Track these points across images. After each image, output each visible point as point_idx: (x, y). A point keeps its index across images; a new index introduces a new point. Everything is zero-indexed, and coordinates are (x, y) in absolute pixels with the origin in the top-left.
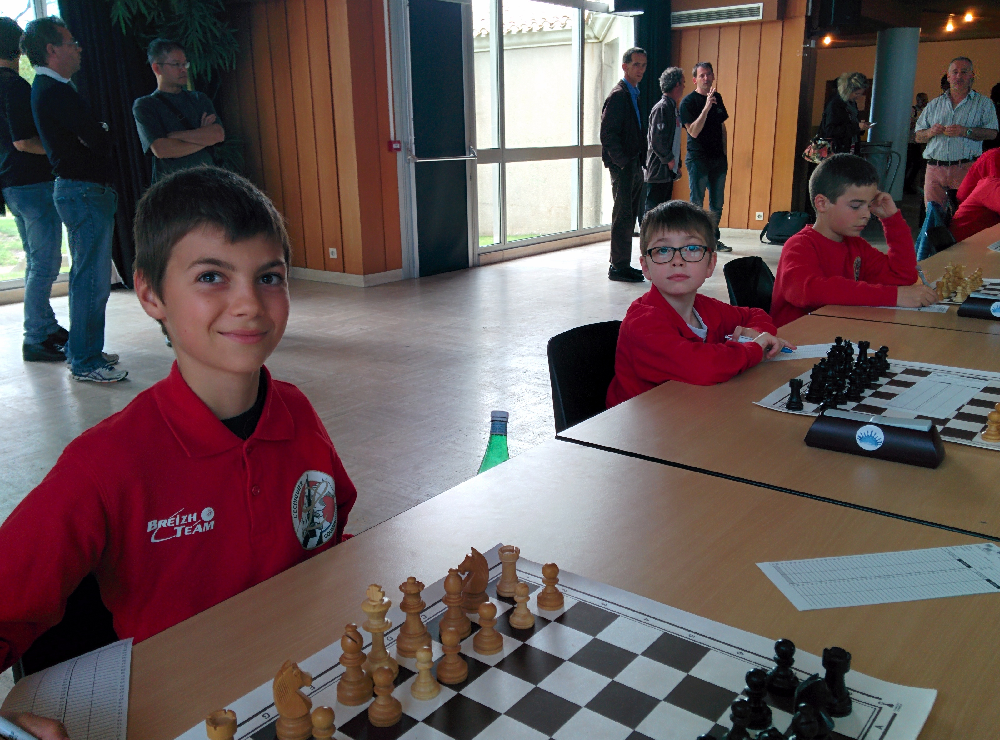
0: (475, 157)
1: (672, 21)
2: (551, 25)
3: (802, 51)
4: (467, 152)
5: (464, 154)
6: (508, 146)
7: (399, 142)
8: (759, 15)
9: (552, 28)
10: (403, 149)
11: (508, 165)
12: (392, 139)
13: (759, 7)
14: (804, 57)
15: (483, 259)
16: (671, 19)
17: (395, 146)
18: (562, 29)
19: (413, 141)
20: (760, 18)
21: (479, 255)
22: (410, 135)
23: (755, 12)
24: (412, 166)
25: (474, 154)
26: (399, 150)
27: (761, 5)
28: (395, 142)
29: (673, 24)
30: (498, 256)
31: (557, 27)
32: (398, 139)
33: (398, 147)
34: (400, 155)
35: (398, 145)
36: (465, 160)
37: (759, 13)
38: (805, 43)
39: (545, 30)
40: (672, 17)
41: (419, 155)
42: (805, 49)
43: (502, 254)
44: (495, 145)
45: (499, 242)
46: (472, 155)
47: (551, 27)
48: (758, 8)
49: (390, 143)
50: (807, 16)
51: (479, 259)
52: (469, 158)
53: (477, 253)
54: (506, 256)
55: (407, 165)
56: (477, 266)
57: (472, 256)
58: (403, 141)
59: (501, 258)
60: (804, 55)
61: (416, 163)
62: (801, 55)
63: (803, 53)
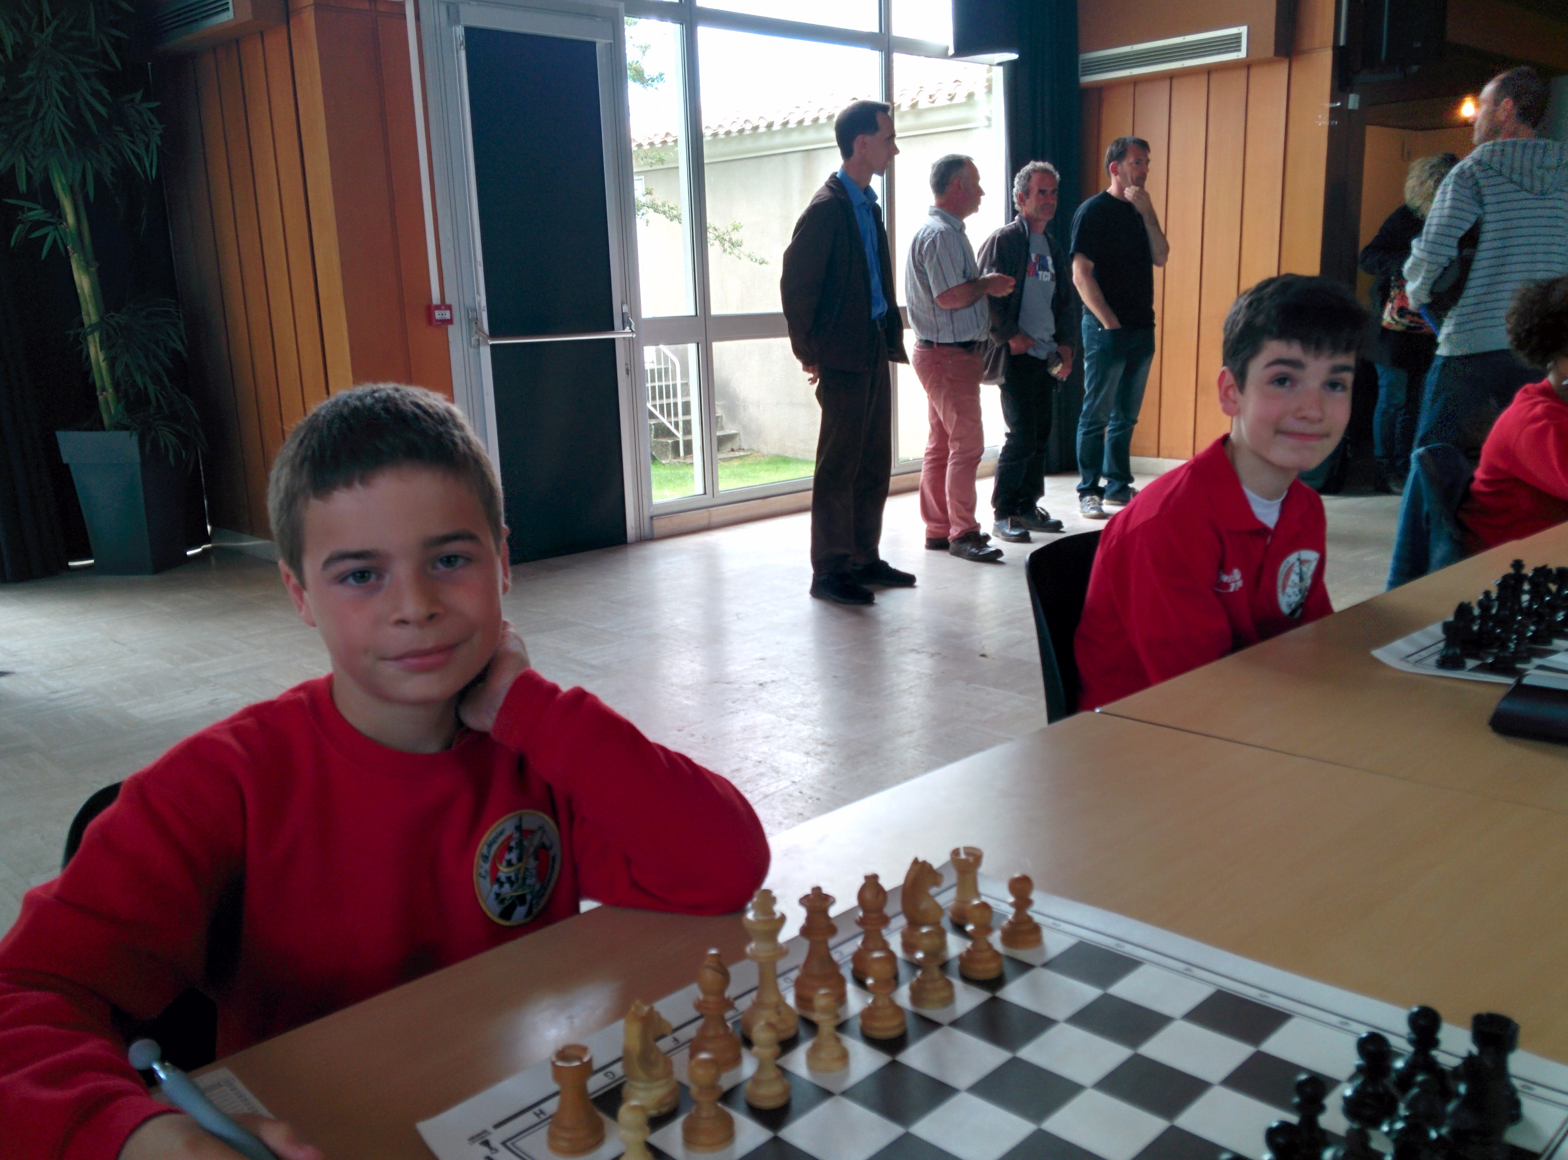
0: (633, 332)
1: (1080, 70)
3: (1327, 115)
4: (617, 322)
5: (611, 328)
6: (716, 309)
7: (449, 308)
8: (1239, 50)
10: (456, 319)
11: (717, 346)
12: (436, 299)
13: (1240, 34)
14: (1331, 128)
15: (661, 526)
16: (1080, 66)
17: (438, 315)
19: (484, 303)
20: (1242, 54)
21: (652, 518)
22: (478, 293)
23: (1233, 43)
24: (486, 353)
25: (631, 329)
26: (450, 321)
27: (1243, 30)
28: (438, 307)
29: (1083, 75)
30: (701, 518)
32: (448, 302)
33: (448, 316)
34: (454, 332)
35: (448, 312)
36: (613, 340)
37: (1240, 46)
38: (1333, 100)
40: (1080, 62)
41: (494, 333)
42: (1332, 111)
43: (705, 515)
44: (686, 307)
45: (702, 492)
46: (627, 329)
48: (1238, 37)
49: (430, 309)
50: (1336, 48)
51: (651, 525)
52: (619, 335)
53: (647, 514)
54: (716, 518)
55: (472, 350)
56: (648, 538)
57: (635, 521)
58: (462, 304)
59: (704, 522)
60: (1332, 122)
61: (492, 346)
62: (1326, 123)
63: (1331, 119)
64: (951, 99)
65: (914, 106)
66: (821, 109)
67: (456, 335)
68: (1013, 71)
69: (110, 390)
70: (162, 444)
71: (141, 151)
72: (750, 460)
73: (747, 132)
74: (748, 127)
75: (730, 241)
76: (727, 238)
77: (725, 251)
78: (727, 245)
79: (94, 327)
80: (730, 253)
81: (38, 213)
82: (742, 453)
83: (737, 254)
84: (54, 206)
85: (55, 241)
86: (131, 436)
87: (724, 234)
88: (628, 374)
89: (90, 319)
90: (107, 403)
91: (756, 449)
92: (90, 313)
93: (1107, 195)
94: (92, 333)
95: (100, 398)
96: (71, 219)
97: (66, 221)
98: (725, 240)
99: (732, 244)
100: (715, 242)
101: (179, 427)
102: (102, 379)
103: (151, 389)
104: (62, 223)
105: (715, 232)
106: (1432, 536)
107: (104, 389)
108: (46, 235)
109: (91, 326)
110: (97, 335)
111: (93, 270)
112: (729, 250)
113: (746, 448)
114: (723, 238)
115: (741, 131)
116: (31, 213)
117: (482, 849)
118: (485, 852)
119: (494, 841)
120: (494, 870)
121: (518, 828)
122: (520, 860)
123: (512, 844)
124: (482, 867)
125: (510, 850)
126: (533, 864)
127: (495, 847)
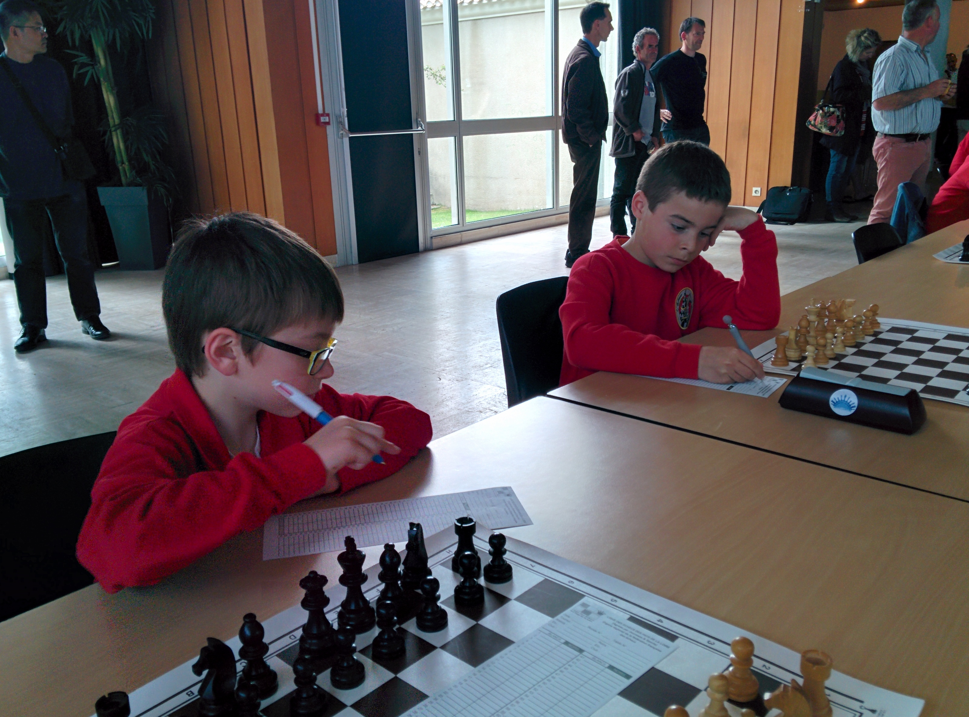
0: (423, 130)
3: (804, 6)
4: (414, 125)
5: (411, 127)
6: (465, 117)
7: (328, 115)
10: (331, 123)
11: (465, 138)
12: (320, 111)
14: (806, 13)
15: (436, 242)
17: (322, 119)
19: (346, 113)
21: (432, 238)
22: (343, 107)
24: (346, 141)
25: (422, 128)
26: (328, 123)
28: (323, 115)
30: (456, 238)
32: (327, 112)
33: (327, 120)
35: (327, 118)
36: (412, 135)
41: (352, 129)
42: (806, 3)
43: (460, 236)
44: (449, 116)
45: (457, 223)
46: (420, 128)
49: (317, 116)
51: (432, 243)
52: (415, 132)
53: (429, 235)
54: (465, 239)
55: (339, 140)
56: (429, 249)
57: (423, 239)
58: (334, 114)
59: (459, 240)
60: (807, 10)
61: (351, 138)
62: (803, 10)
63: (806, 8)
67: (330, 130)
69: (127, 163)
70: (160, 195)
71: (141, 22)
73: (437, 8)
74: (438, 5)
75: (440, 76)
79: (117, 127)
80: (440, 84)
81: (84, 58)
83: (444, 85)
84: (92, 54)
85: (92, 75)
86: (143, 190)
87: (436, 72)
88: (419, 154)
89: (114, 121)
90: (125, 171)
92: (114, 117)
93: (680, 52)
94: (115, 130)
95: (120, 168)
96: (102, 62)
97: (99, 62)
98: (437, 76)
99: (442, 78)
100: (431, 77)
102: (121, 156)
103: (151, 163)
104: (97, 65)
105: (431, 71)
107: (123, 163)
108: (87, 72)
109: (115, 126)
110: (119, 131)
111: (115, 92)
112: (439, 82)
116: (81, 58)
117: (676, 301)
118: (677, 302)
119: (679, 298)
120: (680, 309)
121: (685, 294)
122: (686, 306)
123: (684, 300)
124: (677, 308)
125: (683, 302)
126: (688, 307)
127: (680, 300)
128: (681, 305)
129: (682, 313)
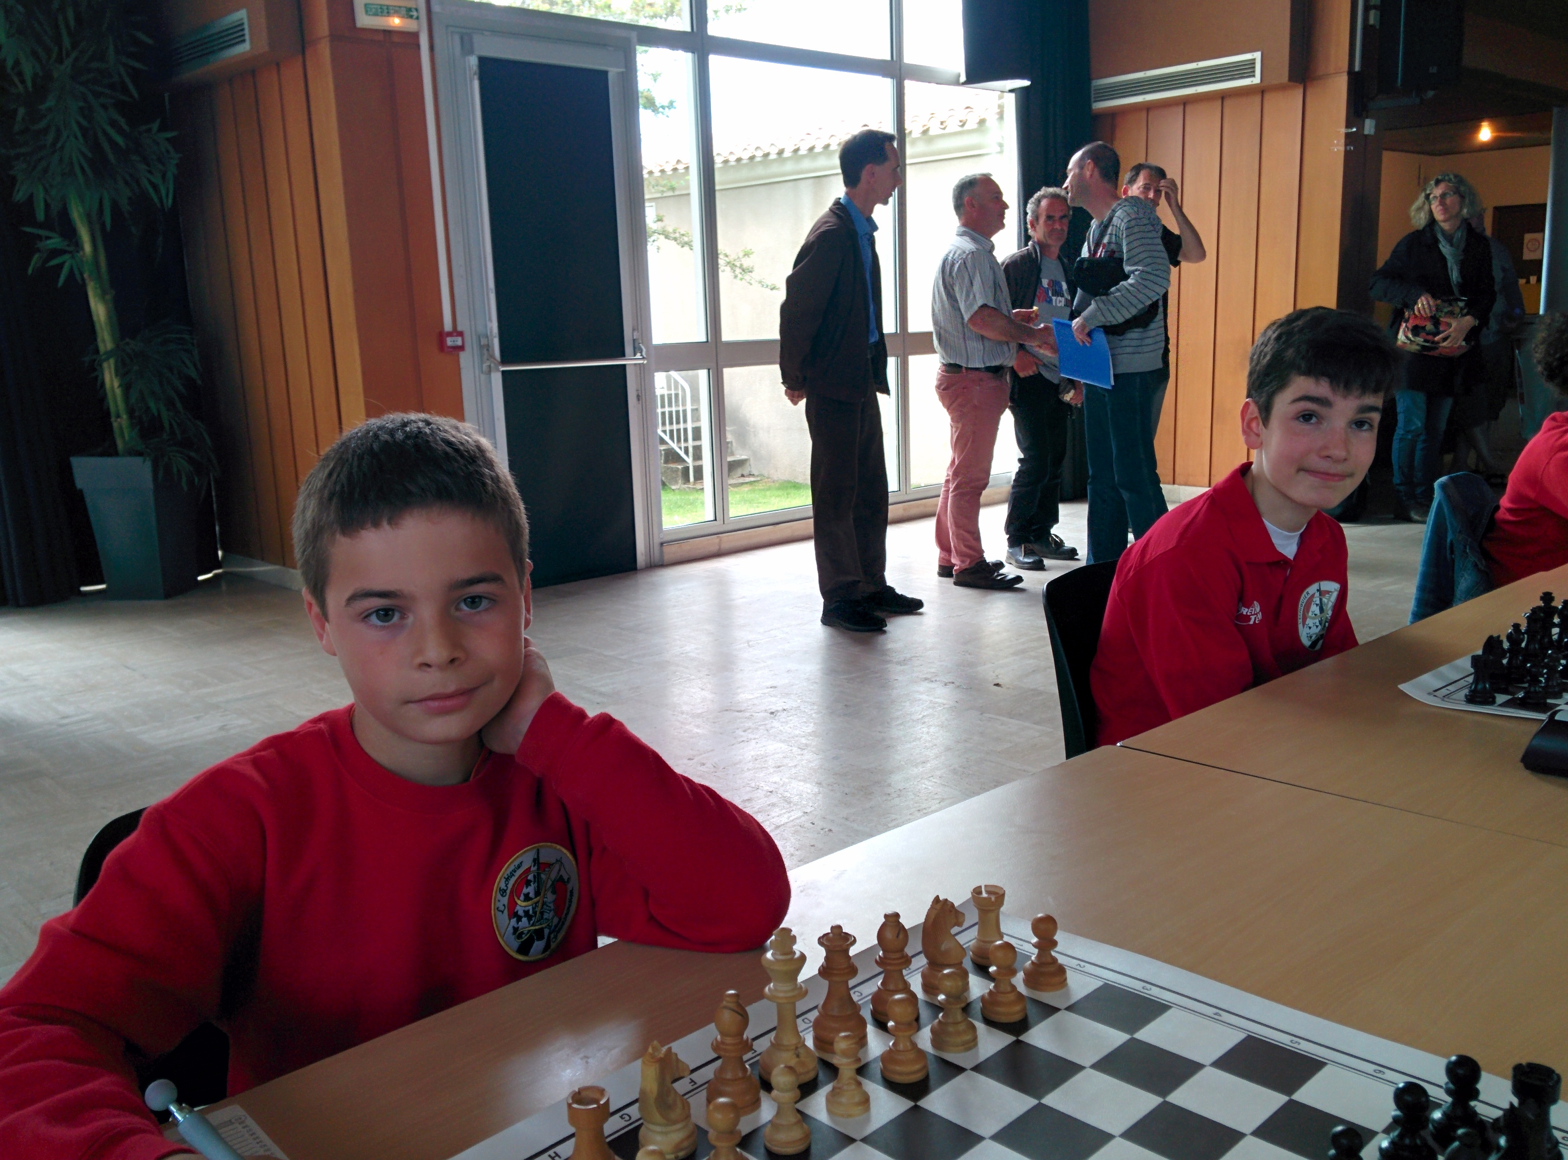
0: (644, 358)
1: (1093, 96)
2: (942, 123)
3: (1343, 141)
4: (628, 349)
5: (622, 354)
6: (728, 335)
7: (461, 334)
8: (1254, 76)
9: (944, 129)
10: (468, 346)
11: (727, 372)
12: (448, 326)
13: (1254, 59)
14: (1347, 153)
15: (671, 552)
16: (1093, 92)
17: (450, 342)
18: (960, 129)
19: (496, 331)
20: (1256, 80)
21: (662, 544)
22: (490, 320)
23: (1247, 69)
24: (497, 380)
25: (642, 355)
26: (462, 348)
27: (1257, 55)
28: (450, 334)
29: (1095, 101)
30: (711, 544)
31: (953, 126)
32: (459, 329)
33: (459, 343)
34: (465, 359)
35: (460, 339)
36: (624, 366)
37: (1254, 72)
38: (1348, 125)
39: (931, 133)
40: (1093, 89)
41: (506, 359)
42: (1348, 136)
43: (717, 541)
44: (698, 334)
45: (712, 518)
46: (638, 356)
47: (943, 127)
48: (1252, 62)
49: (442, 336)
50: (1351, 73)
51: (661, 552)
52: (629, 362)
53: (657, 541)
54: (726, 546)
55: (483, 377)
56: (658, 564)
57: (645, 548)
58: (473, 331)
59: (714, 549)
60: (1348, 148)
61: (503, 372)
62: (1342, 148)
63: (1346, 145)
64: (963, 126)
65: (925, 132)
66: (832, 136)
67: (467, 361)
68: (1024, 98)
69: (125, 417)
70: (175, 470)
71: (158, 180)
72: (760, 486)
73: (758, 159)
74: (759, 154)
75: (741, 267)
76: (738, 264)
77: (736, 277)
78: (738, 271)
79: (109, 354)
80: (741, 279)
81: (55, 242)
82: (752, 479)
83: (748, 280)
84: (70, 234)
85: (71, 270)
86: (144, 462)
87: (735, 260)
88: (639, 400)
89: (105, 346)
90: (121, 428)
91: (766, 475)
92: (106, 340)
94: (107, 359)
95: (115, 425)
96: (88, 248)
97: (83, 249)
98: (736, 266)
99: (743, 270)
100: (725, 268)
101: (192, 454)
102: (117, 406)
103: (165, 415)
104: (78, 252)
105: (726, 259)
106: (1458, 565)
107: (118, 416)
108: (61, 266)
109: (106, 353)
110: (112, 361)
111: (108, 297)
112: (740, 276)
113: (756, 473)
114: (733, 264)
115: (752, 158)
116: (48, 242)
117: (500, 882)
118: (503, 886)
119: (512, 874)
120: (512, 904)
121: (536, 861)
122: (537, 893)
123: (530, 877)
124: (499, 901)
125: (528, 883)
126: (550, 897)
127: (512, 881)
128: (517, 891)
129: (521, 913)
